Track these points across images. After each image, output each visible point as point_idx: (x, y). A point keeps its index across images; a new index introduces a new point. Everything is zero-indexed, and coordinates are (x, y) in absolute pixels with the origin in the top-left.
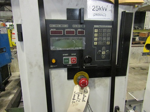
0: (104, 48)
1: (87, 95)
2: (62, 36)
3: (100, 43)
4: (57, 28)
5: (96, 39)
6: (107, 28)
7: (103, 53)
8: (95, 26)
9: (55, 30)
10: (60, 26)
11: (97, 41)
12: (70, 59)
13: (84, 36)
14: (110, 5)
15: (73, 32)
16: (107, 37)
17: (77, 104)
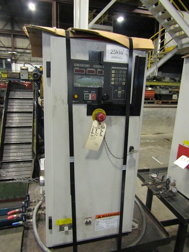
0: (120, 88)
1: (104, 130)
2: (84, 75)
3: (117, 83)
4: (80, 68)
5: (113, 79)
6: (123, 70)
7: (119, 92)
8: (112, 67)
9: (78, 68)
10: (82, 65)
11: (114, 81)
12: (90, 96)
13: (102, 76)
14: (126, 49)
15: (93, 72)
16: (122, 78)
17: (95, 138)
